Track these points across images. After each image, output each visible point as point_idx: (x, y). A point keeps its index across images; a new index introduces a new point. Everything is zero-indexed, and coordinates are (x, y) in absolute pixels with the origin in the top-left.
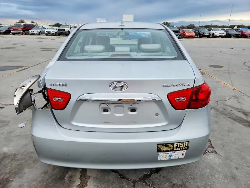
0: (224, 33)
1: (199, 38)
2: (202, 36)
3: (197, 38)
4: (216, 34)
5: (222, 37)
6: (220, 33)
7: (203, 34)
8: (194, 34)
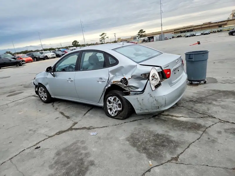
0: (54, 55)
1: (37, 61)
2: (38, 59)
3: (35, 61)
4: (49, 56)
5: (54, 58)
6: (51, 55)
7: (39, 57)
8: (31, 58)
